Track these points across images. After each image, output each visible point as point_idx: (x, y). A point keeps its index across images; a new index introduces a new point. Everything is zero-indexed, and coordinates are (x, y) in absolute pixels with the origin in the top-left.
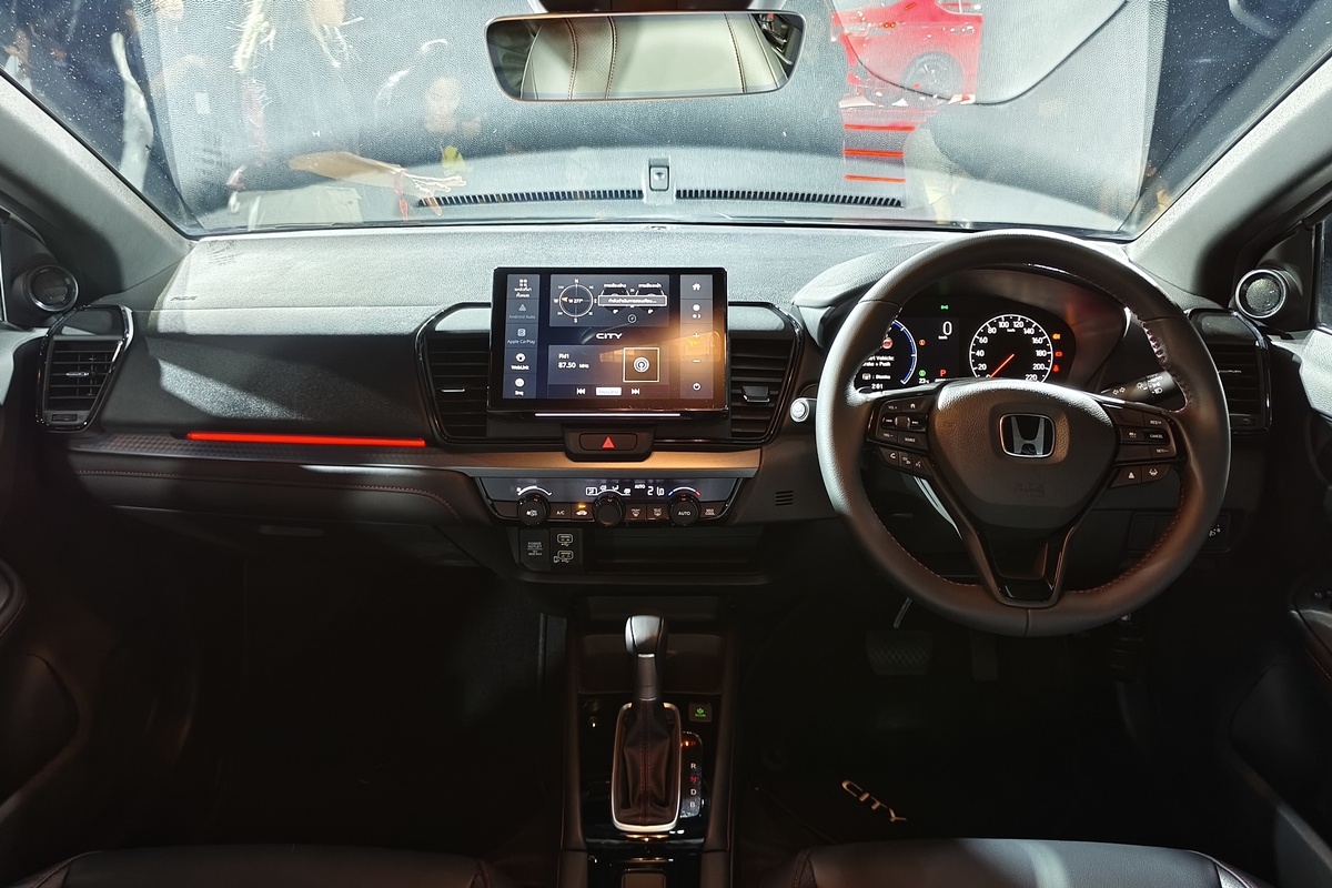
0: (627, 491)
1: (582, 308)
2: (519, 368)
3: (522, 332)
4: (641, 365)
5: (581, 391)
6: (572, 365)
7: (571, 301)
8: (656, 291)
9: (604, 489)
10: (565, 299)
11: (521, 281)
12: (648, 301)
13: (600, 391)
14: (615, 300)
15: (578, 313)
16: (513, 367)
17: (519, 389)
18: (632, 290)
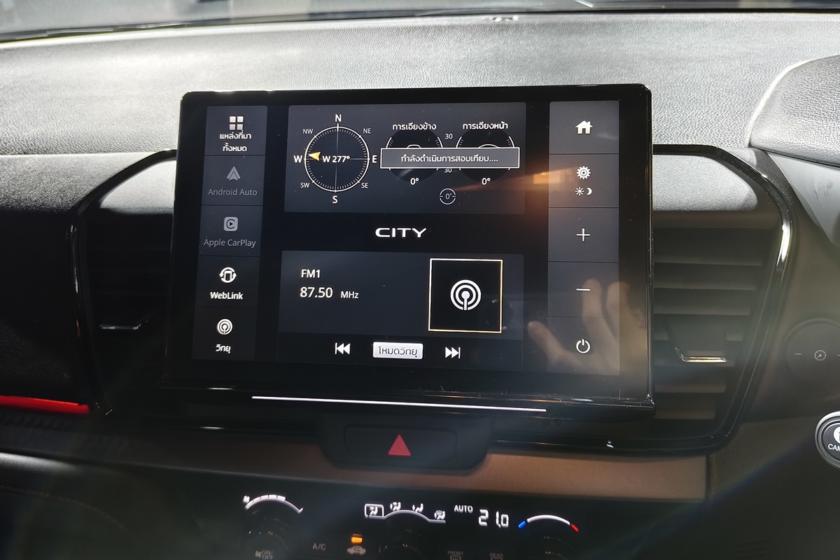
0: (440, 516)
1: (347, 173)
2: (224, 296)
3: (231, 224)
4: (466, 295)
5: (344, 349)
6: (326, 293)
7: (326, 159)
8: (498, 138)
9: (397, 507)
10: (315, 156)
11: (232, 119)
12: (478, 158)
13: (382, 349)
14: (413, 158)
15: (340, 184)
16: (214, 295)
17: (224, 340)
18: (449, 136)
